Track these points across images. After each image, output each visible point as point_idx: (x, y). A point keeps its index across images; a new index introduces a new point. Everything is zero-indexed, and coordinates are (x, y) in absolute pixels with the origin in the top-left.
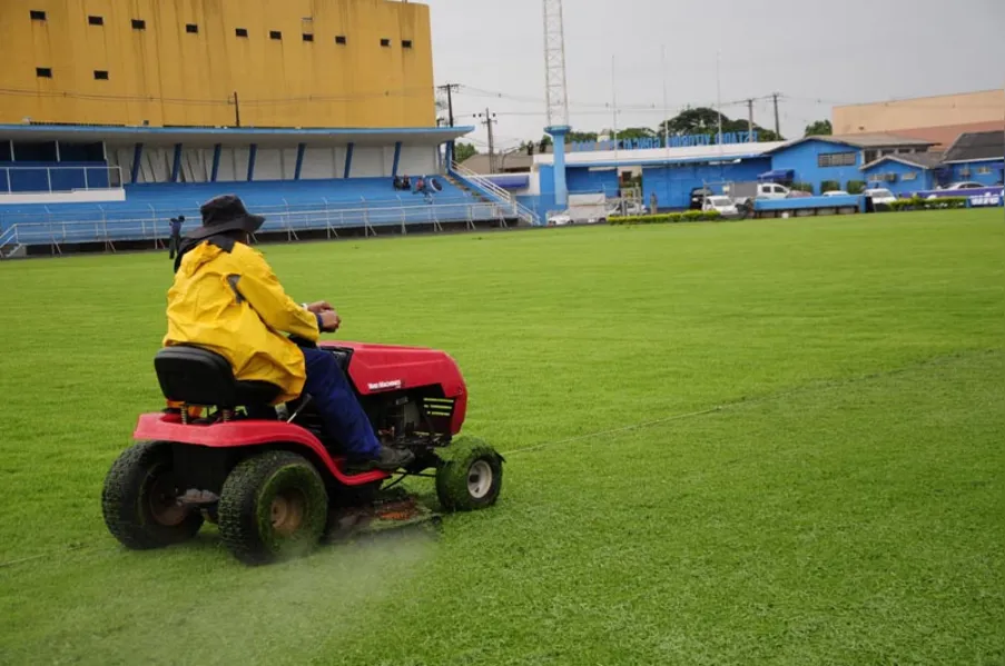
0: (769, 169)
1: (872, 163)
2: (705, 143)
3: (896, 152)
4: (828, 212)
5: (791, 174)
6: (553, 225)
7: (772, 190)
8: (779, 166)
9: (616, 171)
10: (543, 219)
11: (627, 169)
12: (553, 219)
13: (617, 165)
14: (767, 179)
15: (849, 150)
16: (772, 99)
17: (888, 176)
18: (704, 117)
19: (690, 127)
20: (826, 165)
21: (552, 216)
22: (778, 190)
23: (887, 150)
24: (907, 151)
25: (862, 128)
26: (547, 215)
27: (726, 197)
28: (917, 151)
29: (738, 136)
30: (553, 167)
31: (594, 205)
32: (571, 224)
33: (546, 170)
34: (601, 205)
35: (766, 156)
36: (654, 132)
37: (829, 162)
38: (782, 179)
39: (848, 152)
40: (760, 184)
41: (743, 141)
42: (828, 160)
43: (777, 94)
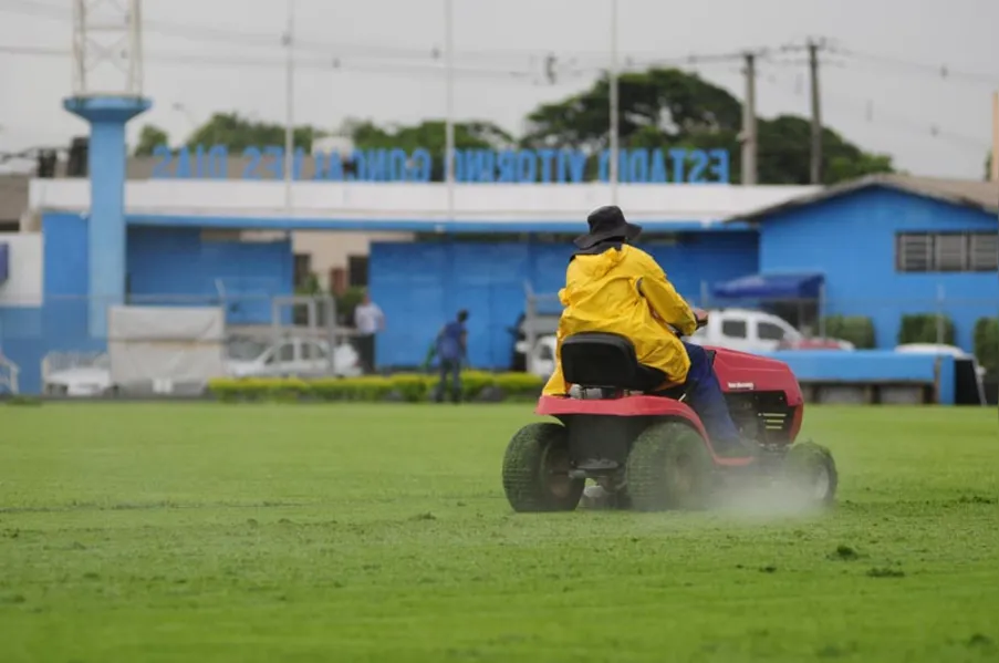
0: (753, 267)
2: (568, 179)
5: (811, 286)
6: (61, 394)
7: (752, 330)
8: (781, 261)
9: (286, 243)
10: (31, 376)
12: (59, 378)
13: (293, 228)
14: (741, 297)
16: (805, 55)
18: (672, 102)
20: (917, 266)
21: (62, 366)
22: (766, 332)
26: (45, 364)
29: (669, 164)
30: (86, 222)
31: (188, 341)
32: (115, 393)
33: (63, 229)
34: (210, 342)
35: (742, 226)
36: (507, 137)
37: (928, 257)
38: (785, 299)
39: (980, 233)
40: (721, 309)
41: (685, 180)
42: (924, 252)
43: (816, 42)
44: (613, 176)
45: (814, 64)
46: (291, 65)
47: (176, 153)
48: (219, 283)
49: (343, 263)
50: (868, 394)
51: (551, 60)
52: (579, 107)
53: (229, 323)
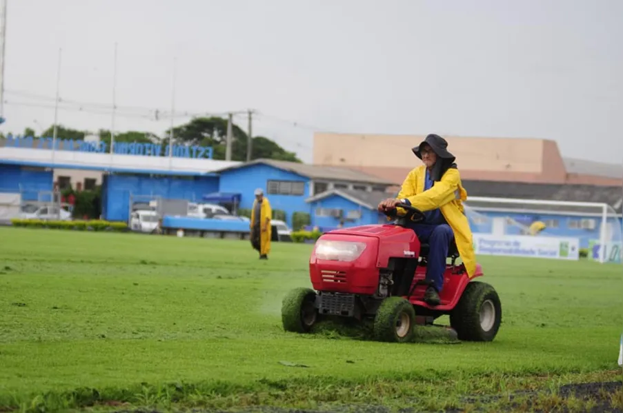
0: (216, 188)
1: (320, 196)
2: (155, 155)
3: (351, 187)
4: (233, 236)
5: (239, 197)
8: (227, 188)
9: (51, 173)
11: (64, 173)
13: (54, 167)
14: (211, 200)
15: (300, 179)
16: (247, 115)
17: (333, 213)
19: (201, 138)
20: (274, 192)
23: (341, 185)
24: (363, 188)
25: (342, 160)
27: (154, 213)
28: (374, 189)
31: (8, 205)
34: (15, 206)
35: (214, 175)
36: (159, 139)
37: (278, 189)
38: (226, 202)
39: (298, 182)
40: (204, 204)
41: (196, 157)
42: (276, 187)
43: (251, 110)
44: (170, 155)
45: (250, 119)
46: (56, 108)
47: (38, 138)
48: (20, 185)
49: (82, 181)
50: (240, 236)
51: (157, 112)
52: (185, 129)
53: (24, 199)
